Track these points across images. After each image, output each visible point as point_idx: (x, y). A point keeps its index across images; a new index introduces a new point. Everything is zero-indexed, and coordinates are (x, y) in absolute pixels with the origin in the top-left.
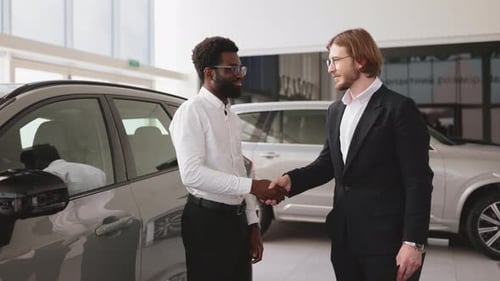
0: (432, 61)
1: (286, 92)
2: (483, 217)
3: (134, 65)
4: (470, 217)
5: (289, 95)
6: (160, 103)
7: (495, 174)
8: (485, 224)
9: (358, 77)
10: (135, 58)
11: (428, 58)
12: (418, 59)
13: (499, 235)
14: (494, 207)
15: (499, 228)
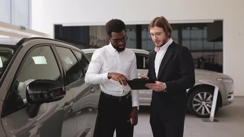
1: (93, 43)
2: (195, 99)
3: (23, 29)
4: (189, 100)
5: (94, 45)
6: (70, 49)
7: (200, 81)
8: (196, 102)
13: (201, 107)
14: (199, 95)
15: (201, 104)
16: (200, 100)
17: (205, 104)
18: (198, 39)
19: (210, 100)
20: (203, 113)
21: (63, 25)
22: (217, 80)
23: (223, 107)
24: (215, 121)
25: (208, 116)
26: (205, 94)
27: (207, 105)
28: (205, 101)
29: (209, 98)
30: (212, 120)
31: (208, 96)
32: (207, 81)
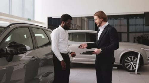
0: (113, 20)
1: (72, 28)
2: (126, 60)
3: (29, 20)
4: (123, 61)
6: (43, 29)
7: (129, 49)
8: (127, 62)
9: (102, 23)
10: (29, 18)
11: (112, 19)
12: (109, 19)
13: (130, 65)
14: (129, 58)
15: (130, 63)
16: (130, 61)
17: (132, 64)
18: (140, 25)
19: (136, 61)
20: (131, 69)
21: (53, 18)
22: (140, 49)
23: (144, 65)
24: (138, 74)
25: (134, 71)
26: (133, 57)
27: (134, 64)
28: (133, 62)
29: (135, 60)
30: (136, 73)
31: (134, 58)
32: (133, 49)
